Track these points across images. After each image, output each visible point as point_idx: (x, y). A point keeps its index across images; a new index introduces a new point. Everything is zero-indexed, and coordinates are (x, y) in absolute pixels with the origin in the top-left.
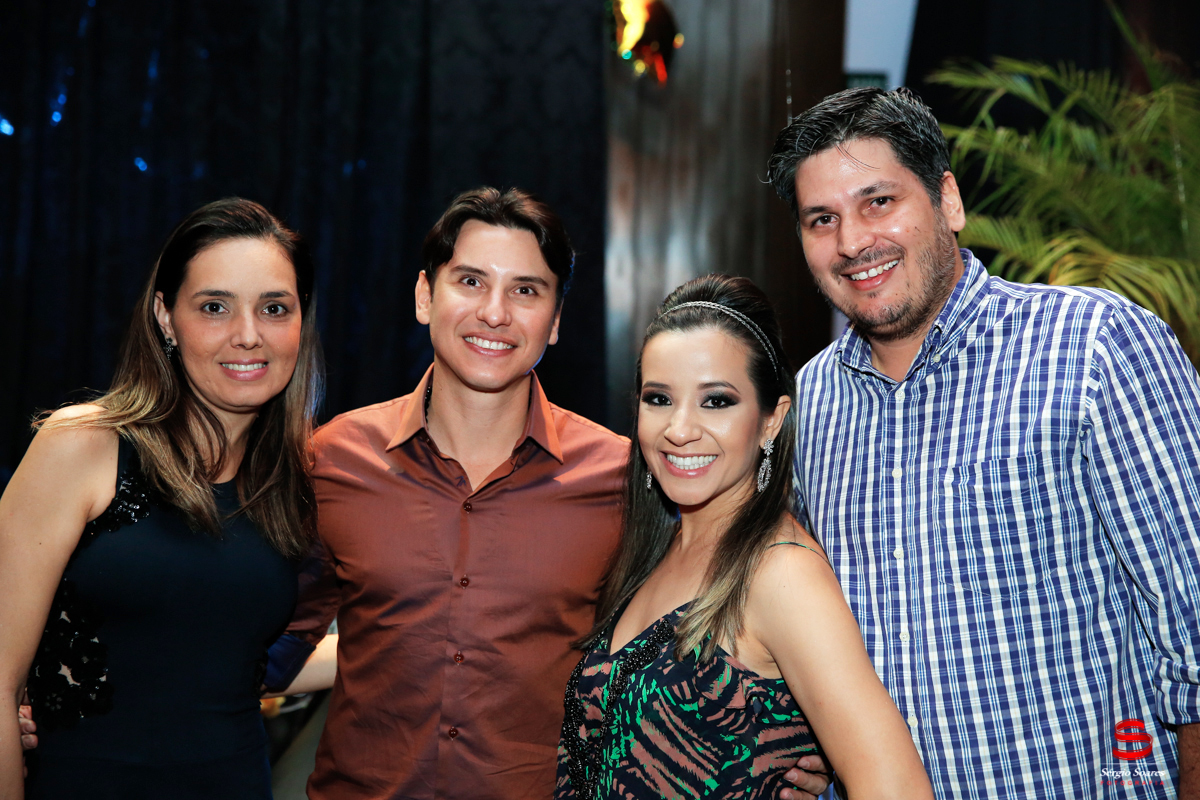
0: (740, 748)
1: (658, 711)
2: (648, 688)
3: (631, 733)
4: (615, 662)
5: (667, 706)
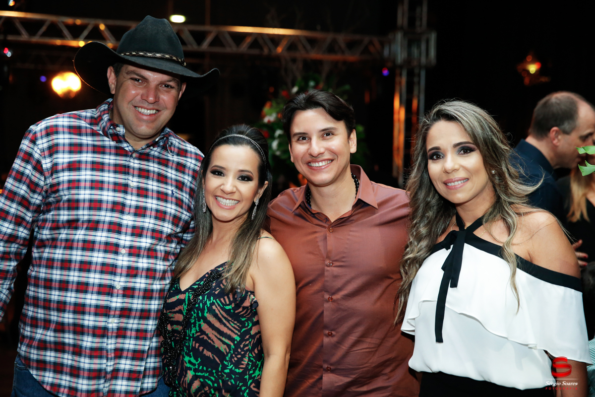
0: (248, 323)
1: (215, 310)
2: (210, 300)
3: (202, 320)
4: (187, 293)
5: (218, 307)
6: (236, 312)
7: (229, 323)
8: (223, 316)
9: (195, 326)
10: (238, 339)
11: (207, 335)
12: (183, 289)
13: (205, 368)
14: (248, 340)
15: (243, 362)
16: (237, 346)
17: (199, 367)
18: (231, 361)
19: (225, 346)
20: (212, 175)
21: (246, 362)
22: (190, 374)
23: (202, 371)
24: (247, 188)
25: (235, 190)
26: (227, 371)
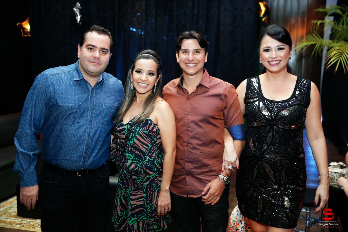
0: (155, 138)
1: (140, 133)
2: (138, 129)
3: (134, 138)
4: (127, 125)
5: (142, 132)
6: (150, 134)
7: (147, 139)
8: (144, 136)
9: (131, 140)
10: (150, 146)
11: (137, 144)
12: (125, 124)
13: (137, 159)
14: (155, 146)
15: (153, 156)
16: (150, 149)
17: (134, 158)
18: (148, 156)
19: (145, 149)
20: (136, 73)
21: (155, 156)
22: (130, 162)
23: (136, 160)
24: (152, 79)
25: (147, 79)
26: (147, 160)
